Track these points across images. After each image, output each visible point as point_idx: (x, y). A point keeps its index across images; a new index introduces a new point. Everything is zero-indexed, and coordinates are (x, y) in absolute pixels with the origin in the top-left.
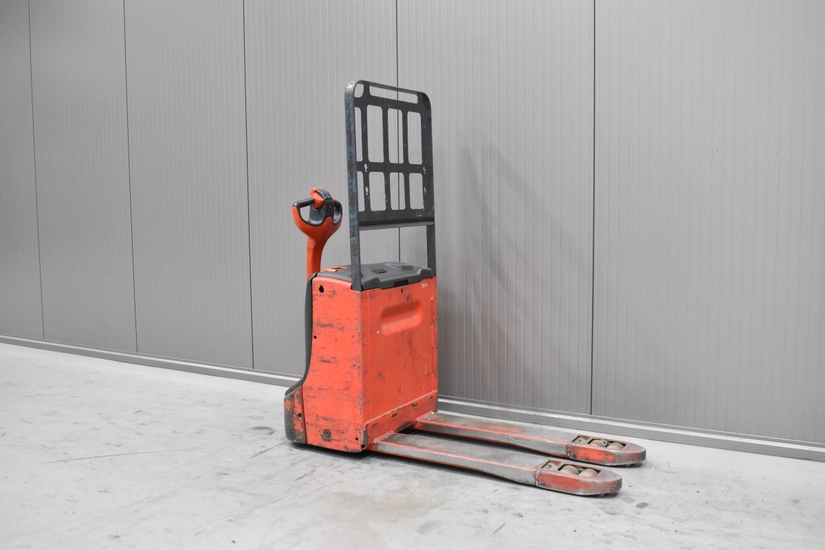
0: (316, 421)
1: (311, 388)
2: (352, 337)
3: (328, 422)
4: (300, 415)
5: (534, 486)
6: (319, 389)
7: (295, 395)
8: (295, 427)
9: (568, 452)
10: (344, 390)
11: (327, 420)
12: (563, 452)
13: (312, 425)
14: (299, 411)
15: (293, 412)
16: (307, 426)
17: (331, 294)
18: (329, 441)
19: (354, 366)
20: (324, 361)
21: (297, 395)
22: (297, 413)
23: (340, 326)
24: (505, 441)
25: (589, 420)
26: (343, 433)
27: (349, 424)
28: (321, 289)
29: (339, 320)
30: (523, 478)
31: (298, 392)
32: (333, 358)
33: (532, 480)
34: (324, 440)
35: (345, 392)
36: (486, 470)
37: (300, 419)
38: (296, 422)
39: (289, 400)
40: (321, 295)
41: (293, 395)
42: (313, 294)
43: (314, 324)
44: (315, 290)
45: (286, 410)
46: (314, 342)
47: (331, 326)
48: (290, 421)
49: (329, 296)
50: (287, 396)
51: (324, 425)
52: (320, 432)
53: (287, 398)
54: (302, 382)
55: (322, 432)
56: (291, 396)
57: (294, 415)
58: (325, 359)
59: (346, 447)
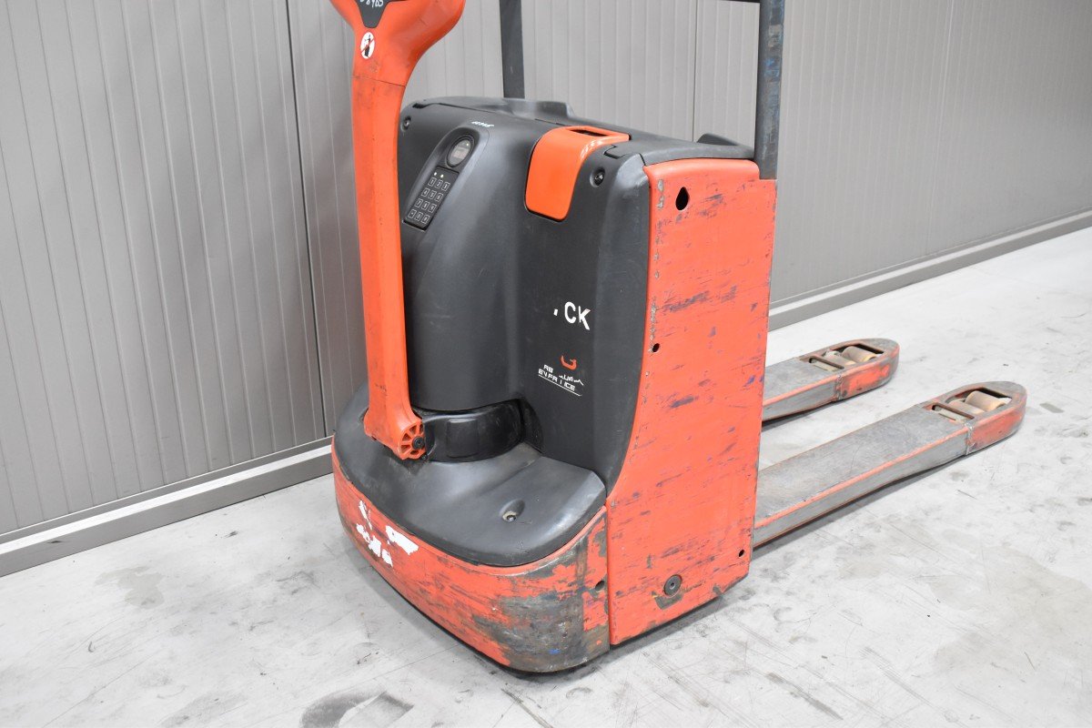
0: (648, 573)
1: (636, 494)
2: (754, 306)
3: (680, 554)
4: (600, 584)
5: (963, 457)
6: (658, 484)
7: (590, 538)
8: (587, 625)
10: (722, 454)
11: (676, 551)
13: (632, 590)
14: (598, 574)
15: (581, 588)
16: (614, 601)
17: (707, 205)
18: (678, 598)
19: (751, 380)
20: (676, 404)
21: (597, 537)
22: (593, 586)
23: (728, 289)
26: (712, 559)
28: (683, 200)
29: (726, 273)
31: (601, 522)
32: (701, 384)
34: (662, 606)
35: (726, 457)
37: (602, 592)
38: (588, 611)
39: (567, 563)
40: (680, 216)
41: (586, 540)
42: (655, 222)
43: (652, 311)
44: (663, 206)
45: (552, 597)
46: (651, 363)
47: (702, 298)
48: (569, 619)
49: (705, 213)
50: (554, 558)
51: (663, 571)
52: (653, 593)
53: (559, 563)
54: (606, 493)
55: (660, 592)
56: (578, 549)
57: (585, 595)
58: (678, 398)
59: (714, 588)
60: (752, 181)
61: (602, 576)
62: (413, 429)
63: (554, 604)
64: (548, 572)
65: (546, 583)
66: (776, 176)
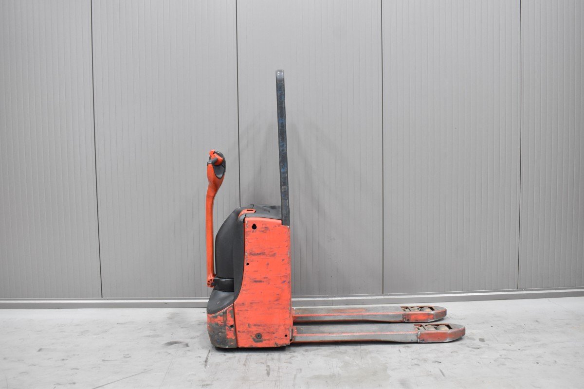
0: (249, 329)
1: (243, 304)
2: (283, 260)
3: (261, 327)
4: (232, 326)
5: (417, 343)
6: (251, 303)
7: (228, 312)
8: (227, 336)
9: (404, 318)
10: (275, 301)
11: (259, 326)
12: (401, 319)
13: (244, 332)
15: (225, 325)
16: (238, 333)
17: (263, 229)
18: (261, 341)
19: (285, 282)
20: (256, 282)
21: (230, 311)
22: (229, 325)
23: (272, 253)
25: (382, 297)
26: (274, 333)
27: (279, 326)
28: (254, 227)
29: (271, 248)
30: (409, 339)
31: (232, 308)
32: (265, 278)
33: (415, 339)
34: (255, 342)
35: (276, 303)
37: (233, 329)
38: (228, 332)
39: (221, 316)
40: (253, 231)
41: (226, 311)
42: (246, 231)
43: (246, 254)
44: (248, 228)
45: (217, 324)
46: (246, 267)
47: (263, 254)
48: (222, 332)
49: (262, 231)
50: (218, 314)
51: (255, 330)
52: (251, 336)
53: (219, 315)
54: (234, 300)
55: (254, 336)
56: (224, 313)
57: (226, 327)
58: (257, 280)
59: (276, 343)
60: (279, 225)
61: (232, 323)
62: (211, 280)
63: (217, 327)
64: (216, 317)
65: (216, 320)
66: (289, 225)
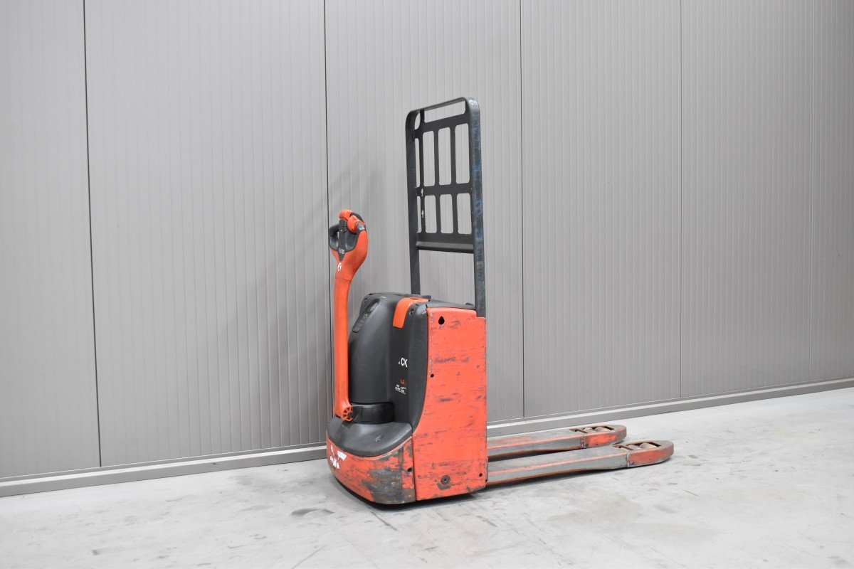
0: (433, 471)
1: (426, 434)
2: (478, 366)
3: (449, 466)
4: (410, 470)
6: (436, 433)
7: (405, 449)
8: (404, 486)
9: (581, 443)
10: (466, 427)
11: (446, 465)
12: (578, 445)
13: (426, 476)
14: (409, 465)
15: (401, 469)
16: (417, 479)
17: (453, 324)
18: (449, 487)
19: (480, 397)
20: (443, 400)
21: (408, 448)
22: (407, 469)
23: (465, 358)
24: (517, 451)
25: (524, 423)
26: (465, 473)
27: (472, 461)
28: (441, 321)
29: (463, 351)
30: (617, 465)
31: (410, 443)
32: (454, 394)
33: (624, 463)
34: (441, 489)
35: (469, 429)
36: (588, 467)
37: (411, 474)
38: (404, 480)
39: (395, 456)
40: (440, 328)
41: (403, 448)
42: (430, 328)
43: (430, 361)
44: (433, 323)
45: (389, 470)
46: (430, 381)
47: (453, 359)
48: (396, 481)
49: (452, 327)
50: (390, 453)
51: (441, 472)
52: (436, 481)
53: (391, 455)
54: (412, 431)
55: (439, 481)
56: (399, 451)
57: (403, 472)
58: (444, 398)
59: (467, 488)
60: (473, 316)
61: (411, 466)
62: (348, 409)
63: (388, 473)
64: (387, 459)
65: (387, 463)
66: (485, 317)
